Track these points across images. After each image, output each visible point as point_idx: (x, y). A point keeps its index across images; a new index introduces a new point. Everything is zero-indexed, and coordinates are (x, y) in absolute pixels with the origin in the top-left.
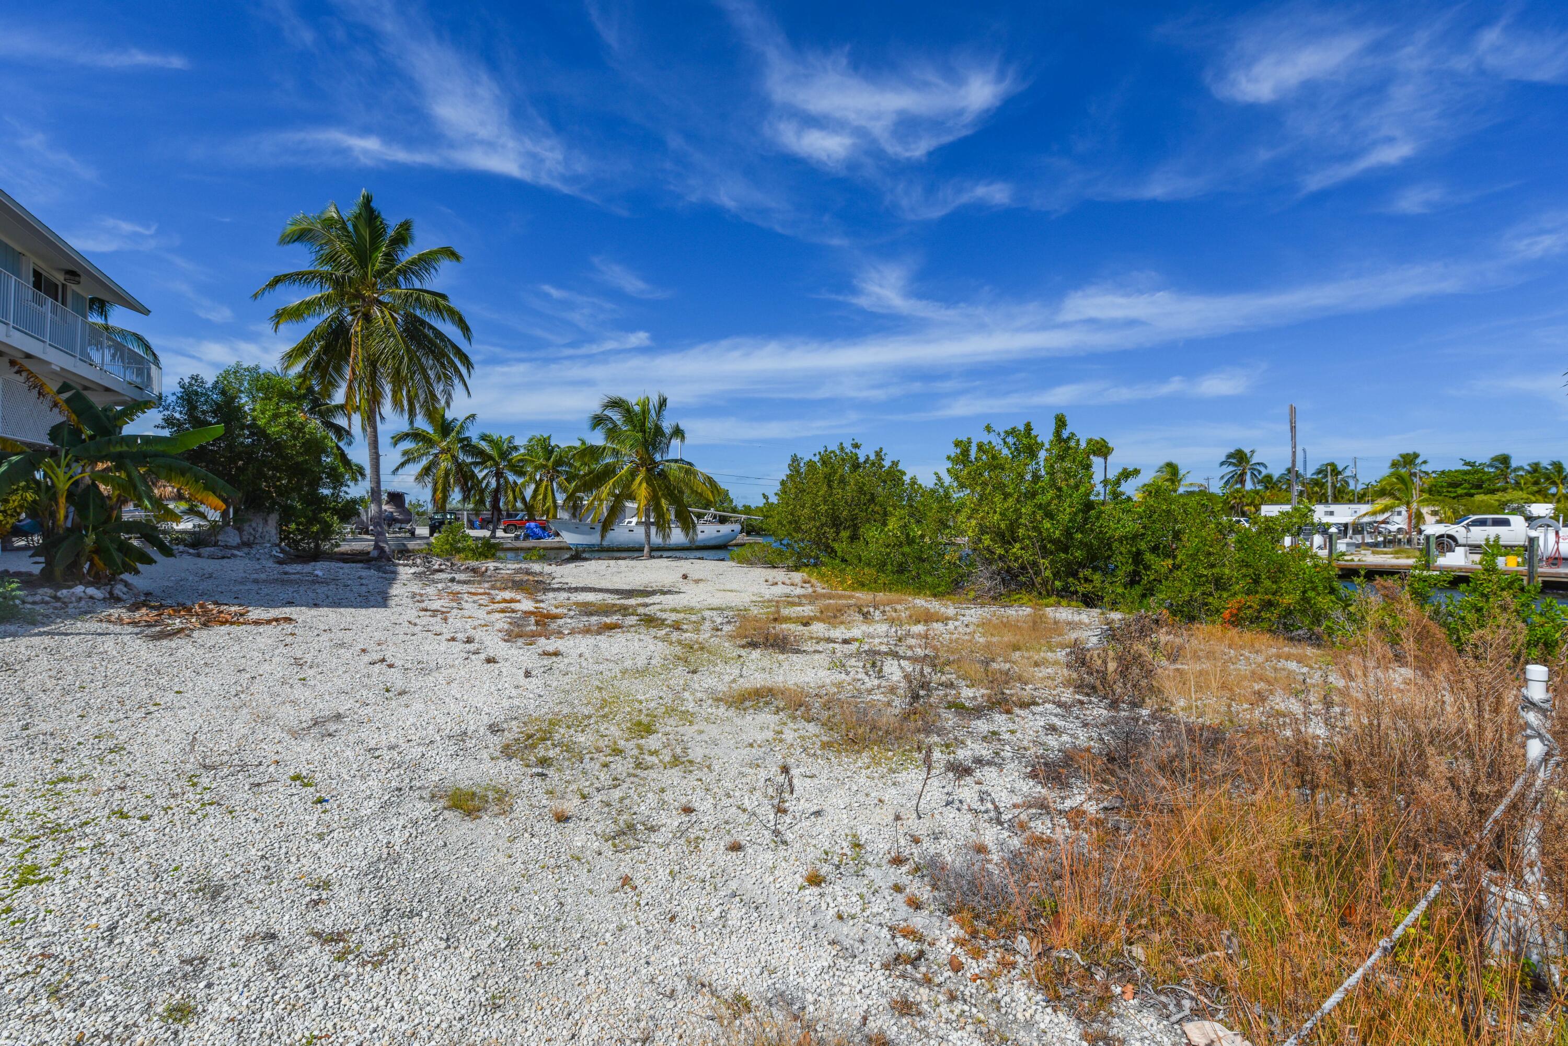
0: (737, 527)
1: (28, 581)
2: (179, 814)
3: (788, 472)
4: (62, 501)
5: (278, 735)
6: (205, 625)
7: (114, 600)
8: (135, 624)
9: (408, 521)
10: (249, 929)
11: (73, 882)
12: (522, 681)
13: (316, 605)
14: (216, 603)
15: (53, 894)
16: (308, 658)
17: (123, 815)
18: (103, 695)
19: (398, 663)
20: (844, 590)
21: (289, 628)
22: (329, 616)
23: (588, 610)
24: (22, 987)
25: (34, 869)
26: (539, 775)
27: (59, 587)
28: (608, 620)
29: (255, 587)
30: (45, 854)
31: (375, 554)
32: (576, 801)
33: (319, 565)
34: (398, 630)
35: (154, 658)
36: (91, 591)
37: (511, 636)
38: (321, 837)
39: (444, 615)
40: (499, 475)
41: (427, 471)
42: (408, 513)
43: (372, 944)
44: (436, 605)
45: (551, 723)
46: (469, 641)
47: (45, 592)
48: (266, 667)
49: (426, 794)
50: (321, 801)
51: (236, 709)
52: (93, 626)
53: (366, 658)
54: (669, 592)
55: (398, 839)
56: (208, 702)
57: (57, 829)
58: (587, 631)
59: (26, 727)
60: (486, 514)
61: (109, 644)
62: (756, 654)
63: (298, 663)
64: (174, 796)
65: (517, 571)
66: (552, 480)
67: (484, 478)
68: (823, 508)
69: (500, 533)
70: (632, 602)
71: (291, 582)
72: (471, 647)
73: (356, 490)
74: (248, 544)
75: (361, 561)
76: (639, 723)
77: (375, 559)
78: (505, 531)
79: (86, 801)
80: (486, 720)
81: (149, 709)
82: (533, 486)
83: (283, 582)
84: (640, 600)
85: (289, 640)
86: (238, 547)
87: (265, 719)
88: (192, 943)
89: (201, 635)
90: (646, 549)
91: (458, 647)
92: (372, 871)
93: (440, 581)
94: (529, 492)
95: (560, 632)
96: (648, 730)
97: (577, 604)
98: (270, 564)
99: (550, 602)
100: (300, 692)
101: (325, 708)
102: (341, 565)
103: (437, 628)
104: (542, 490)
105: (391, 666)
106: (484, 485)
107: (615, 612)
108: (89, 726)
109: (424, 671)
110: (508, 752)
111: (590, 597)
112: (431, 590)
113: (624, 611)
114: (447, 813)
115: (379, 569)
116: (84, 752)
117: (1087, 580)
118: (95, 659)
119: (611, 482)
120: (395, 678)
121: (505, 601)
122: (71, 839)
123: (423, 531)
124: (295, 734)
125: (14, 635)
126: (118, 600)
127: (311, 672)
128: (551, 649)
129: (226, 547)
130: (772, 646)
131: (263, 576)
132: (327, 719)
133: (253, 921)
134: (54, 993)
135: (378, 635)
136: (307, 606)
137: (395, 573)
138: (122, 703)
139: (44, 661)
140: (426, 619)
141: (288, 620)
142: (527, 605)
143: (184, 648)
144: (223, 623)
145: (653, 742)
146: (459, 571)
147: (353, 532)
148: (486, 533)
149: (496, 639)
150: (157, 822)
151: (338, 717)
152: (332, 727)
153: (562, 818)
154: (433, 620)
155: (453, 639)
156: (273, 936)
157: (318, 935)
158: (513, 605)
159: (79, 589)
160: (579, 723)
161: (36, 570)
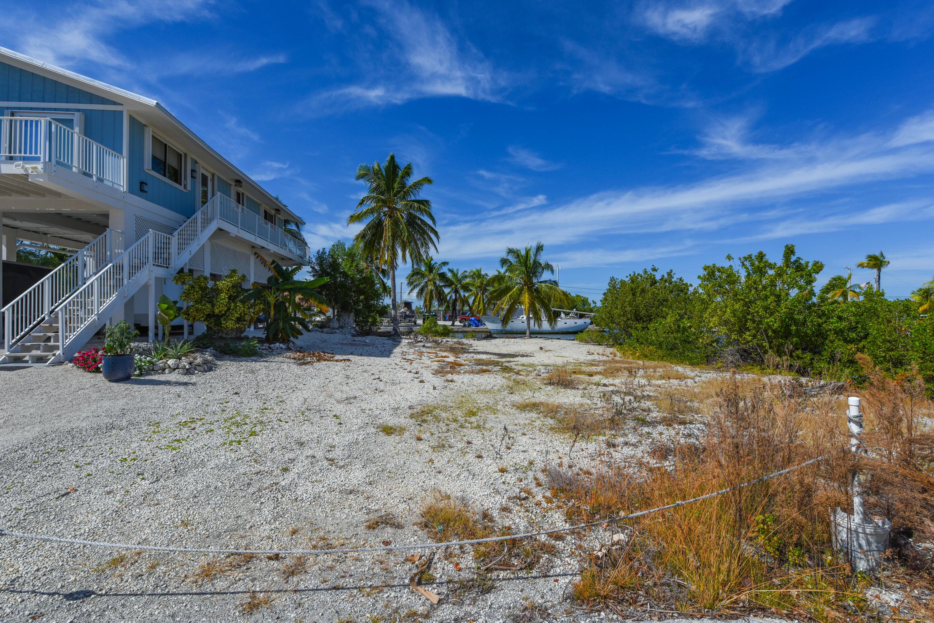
0: (588, 321)
1: (261, 341)
2: (297, 422)
3: (608, 287)
4: (272, 308)
5: (334, 402)
6: (318, 361)
7: (289, 349)
8: (294, 359)
9: (413, 317)
10: (309, 454)
11: (264, 436)
12: (431, 390)
13: (361, 355)
14: (324, 352)
15: (259, 439)
16: (352, 376)
17: (281, 421)
18: (280, 383)
19: (384, 380)
20: (634, 359)
21: (348, 363)
22: (366, 360)
23: (479, 362)
24: (248, 459)
25: (255, 432)
26: (419, 424)
27: (270, 343)
28: (484, 368)
29: (340, 346)
30: (258, 428)
31: (393, 333)
32: (429, 435)
33: (369, 337)
34: (390, 367)
35: (299, 372)
36: (281, 345)
37: (436, 373)
38: (337, 434)
39: (411, 361)
40: (456, 292)
41: (421, 291)
42: (412, 312)
43: (341, 463)
44: (410, 357)
45: (435, 408)
46: (417, 373)
47: (266, 345)
48: (336, 378)
49: (376, 426)
50: (340, 424)
51: (322, 392)
52: (281, 359)
53: (373, 377)
54: (527, 356)
55: (360, 438)
56: (313, 389)
57: (262, 422)
58: (472, 372)
59: (256, 392)
60: (450, 313)
61: (285, 366)
62: (550, 388)
63: (348, 377)
64: (296, 417)
65: (456, 343)
66: (483, 294)
67: (449, 293)
68: (628, 309)
69: (457, 323)
70: (504, 360)
71: (355, 345)
72: (416, 376)
73: (387, 301)
74: (341, 327)
75: (387, 336)
76: (472, 411)
77: (392, 335)
78: (460, 322)
79: (271, 416)
80: (409, 404)
81: (294, 389)
82: (473, 298)
83: (352, 345)
84: (508, 359)
85: (346, 368)
86: (338, 329)
87: (331, 396)
88: (292, 455)
89: (316, 365)
90: (528, 333)
91: (411, 375)
92: (350, 445)
93: (419, 346)
94: (471, 301)
95: (459, 372)
96: (474, 414)
97: (476, 360)
98: (349, 336)
99: (463, 358)
100: (345, 388)
101: (351, 394)
102: (378, 337)
103: (406, 367)
104: (478, 300)
105: (381, 381)
106: (448, 298)
107: (491, 365)
108: (275, 394)
109: (393, 383)
110: (412, 416)
111: (484, 357)
112: (412, 351)
113: (496, 364)
114: (380, 433)
115: (393, 340)
116: (272, 401)
117: (798, 358)
118: (280, 371)
119: (508, 295)
120: (381, 386)
121: (442, 357)
122: (265, 426)
123: (420, 322)
124: (339, 402)
125: (256, 361)
126: (290, 349)
127: (351, 381)
128: (450, 379)
129: (334, 328)
130: (562, 385)
131: (345, 342)
132: (352, 398)
133: (310, 452)
134: (256, 461)
135: (381, 368)
136: (358, 355)
137: (400, 342)
138: (286, 387)
139: (264, 371)
140: (404, 363)
141: (349, 360)
142: (451, 359)
143: (309, 369)
144: (325, 360)
145: (473, 419)
146: (430, 342)
147: (388, 322)
148: (449, 323)
149: (429, 373)
150: (290, 424)
151: (355, 398)
152: (352, 401)
153: (419, 439)
154: (406, 363)
155: (410, 372)
156: (314, 457)
157: (327, 459)
158: (445, 359)
159: (277, 344)
160: (445, 409)
161: (264, 336)
